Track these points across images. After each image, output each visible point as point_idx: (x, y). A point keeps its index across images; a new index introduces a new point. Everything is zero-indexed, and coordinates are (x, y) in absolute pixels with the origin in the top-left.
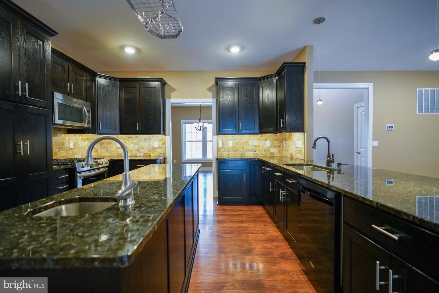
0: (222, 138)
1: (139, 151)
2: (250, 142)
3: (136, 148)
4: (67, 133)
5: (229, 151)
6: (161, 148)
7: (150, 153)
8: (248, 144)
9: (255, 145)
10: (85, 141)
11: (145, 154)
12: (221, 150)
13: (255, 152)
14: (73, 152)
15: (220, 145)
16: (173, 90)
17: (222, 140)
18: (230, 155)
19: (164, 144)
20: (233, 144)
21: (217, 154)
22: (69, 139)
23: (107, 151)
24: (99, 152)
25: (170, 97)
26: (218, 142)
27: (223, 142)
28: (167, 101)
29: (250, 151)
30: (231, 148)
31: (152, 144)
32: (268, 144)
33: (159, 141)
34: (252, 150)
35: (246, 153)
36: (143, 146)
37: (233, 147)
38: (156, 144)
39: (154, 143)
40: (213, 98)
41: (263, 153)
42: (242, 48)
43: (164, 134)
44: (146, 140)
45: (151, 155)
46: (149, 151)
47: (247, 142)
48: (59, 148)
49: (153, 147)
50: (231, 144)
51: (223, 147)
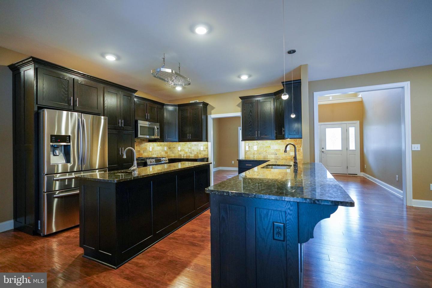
0: (249, 144)
1: (191, 153)
2: (272, 147)
3: (190, 151)
4: (148, 142)
5: (254, 154)
6: (205, 151)
7: (198, 155)
8: (270, 148)
9: (277, 149)
10: (159, 146)
11: (195, 155)
12: (248, 153)
13: (277, 154)
14: (151, 153)
15: (247, 149)
16: (213, 108)
17: (248, 145)
18: (255, 157)
19: (207, 148)
20: (257, 148)
21: (245, 156)
22: (149, 146)
23: (173, 153)
24: (169, 153)
25: (211, 114)
26: (245, 147)
27: (249, 147)
28: (209, 116)
29: (272, 154)
30: (256, 151)
33: (204, 146)
34: (273, 153)
35: (269, 156)
36: (193, 150)
37: (258, 150)
38: (202, 148)
39: (200, 147)
42: (250, 76)
43: (207, 141)
44: (195, 145)
46: (197, 153)
47: (270, 146)
48: (144, 151)
49: (200, 150)
50: (255, 148)
51: (249, 150)
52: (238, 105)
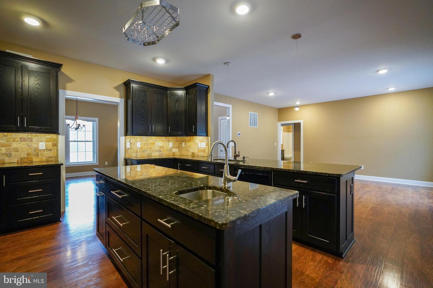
0: (130, 140)
1: (8, 155)
2: (156, 143)
3: (4, 151)
5: (137, 152)
6: (50, 150)
7: (32, 158)
8: (155, 145)
9: (161, 146)
11: (22, 159)
12: (129, 151)
13: (161, 152)
15: (128, 146)
16: (70, 80)
17: (130, 142)
18: (138, 156)
19: (55, 145)
20: (141, 144)
21: (125, 155)
26: (126, 144)
27: (131, 143)
29: (157, 151)
30: (139, 149)
31: (34, 145)
32: (171, 145)
33: (47, 141)
34: (158, 150)
35: (153, 153)
36: (17, 148)
37: (141, 148)
38: (42, 146)
39: (38, 144)
40: (120, 97)
41: (167, 153)
44: (23, 140)
45: (32, 161)
46: (28, 154)
47: (154, 143)
49: (37, 150)
50: (139, 145)
51: (131, 148)
52: (117, 88)
